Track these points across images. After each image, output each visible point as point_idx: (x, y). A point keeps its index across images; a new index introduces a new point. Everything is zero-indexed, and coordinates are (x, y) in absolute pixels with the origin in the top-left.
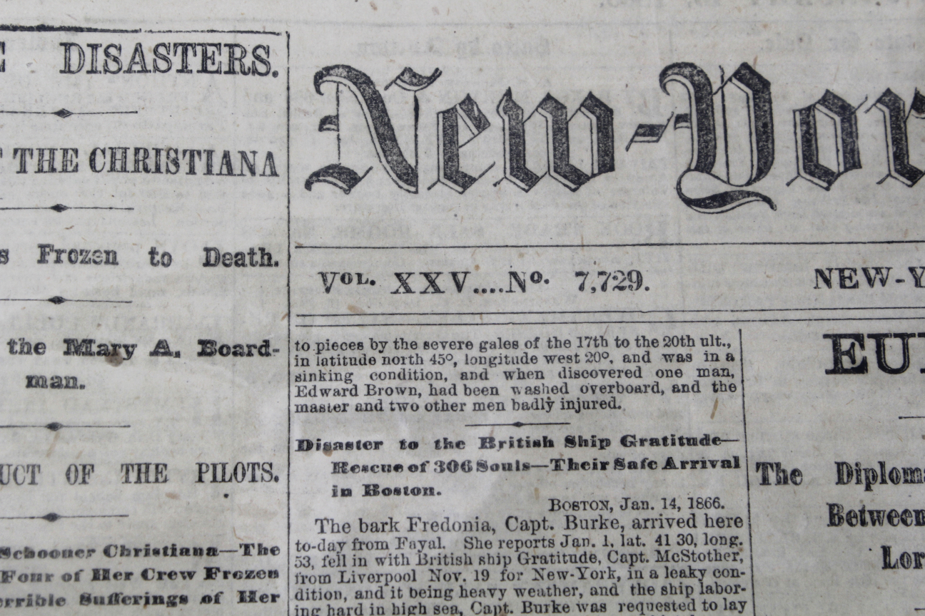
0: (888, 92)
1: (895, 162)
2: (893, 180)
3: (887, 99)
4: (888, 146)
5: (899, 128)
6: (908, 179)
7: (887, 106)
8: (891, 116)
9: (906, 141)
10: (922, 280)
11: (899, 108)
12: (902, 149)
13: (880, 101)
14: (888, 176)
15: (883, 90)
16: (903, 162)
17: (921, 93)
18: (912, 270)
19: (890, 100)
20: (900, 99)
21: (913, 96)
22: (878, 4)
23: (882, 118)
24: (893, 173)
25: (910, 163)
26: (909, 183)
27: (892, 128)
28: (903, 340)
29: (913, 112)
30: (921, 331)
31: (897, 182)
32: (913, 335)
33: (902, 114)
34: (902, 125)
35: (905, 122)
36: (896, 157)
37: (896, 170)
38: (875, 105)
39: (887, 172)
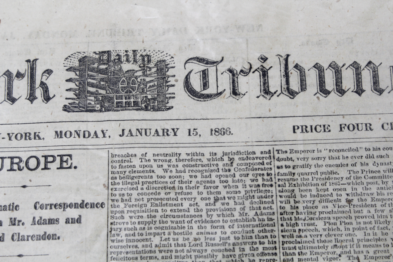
0: (8, 71)
1: (7, 96)
2: (6, 102)
3: (7, 73)
4: (5, 90)
5: (10, 83)
6: (11, 102)
7: (7, 76)
8: (8, 79)
9: (12, 88)
10: (12, 138)
11: (11, 76)
12: (10, 91)
13: (4, 74)
14: (4, 101)
15: (6, 70)
16: (10, 96)
17: (19, 71)
18: (8, 134)
19: (8, 74)
20: (12, 73)
21: (17, 72)
22: (7, 40)
23: (5, 80)
24: (6, 100)
25: (13, 96)
26: (12, 103)
27: (8, 84)
28: (2, 159)
29: (16, 78)
30: (9, 156)
31: (7, 103)
32: (6, 158)
33: (12, 79)
34: (12, 83)
35: (12, 82)
36: (8, 94)
37: (8, 99)
38: (2, 75)
39: (4, 99)
